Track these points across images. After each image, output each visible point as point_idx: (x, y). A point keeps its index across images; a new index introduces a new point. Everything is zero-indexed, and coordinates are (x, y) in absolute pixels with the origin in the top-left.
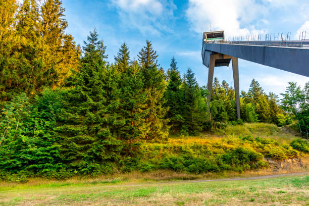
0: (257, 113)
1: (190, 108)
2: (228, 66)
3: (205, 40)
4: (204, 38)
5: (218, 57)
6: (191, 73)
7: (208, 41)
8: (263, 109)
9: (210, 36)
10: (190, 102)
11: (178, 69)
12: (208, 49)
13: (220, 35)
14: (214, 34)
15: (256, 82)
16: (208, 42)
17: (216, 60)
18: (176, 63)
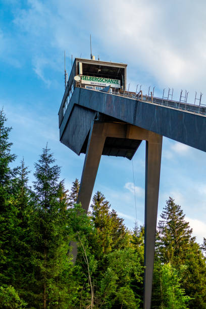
0: (187, 293)
1: (43, 269)
2: (130, 158)
3: (77, 78)
4: (75, 71)
5: (113, 132)
6: (51, 165)
7: (83, 82)
8: (198, 282)
9: (91, 70)
10: (42, 248)
11: (11, 148)
12: (81, 104)
13: (117, 73)
14: (102, 67)
15: (177, 207)
16: (84, 85)
17: (108, 139)
18: (9, 130)
